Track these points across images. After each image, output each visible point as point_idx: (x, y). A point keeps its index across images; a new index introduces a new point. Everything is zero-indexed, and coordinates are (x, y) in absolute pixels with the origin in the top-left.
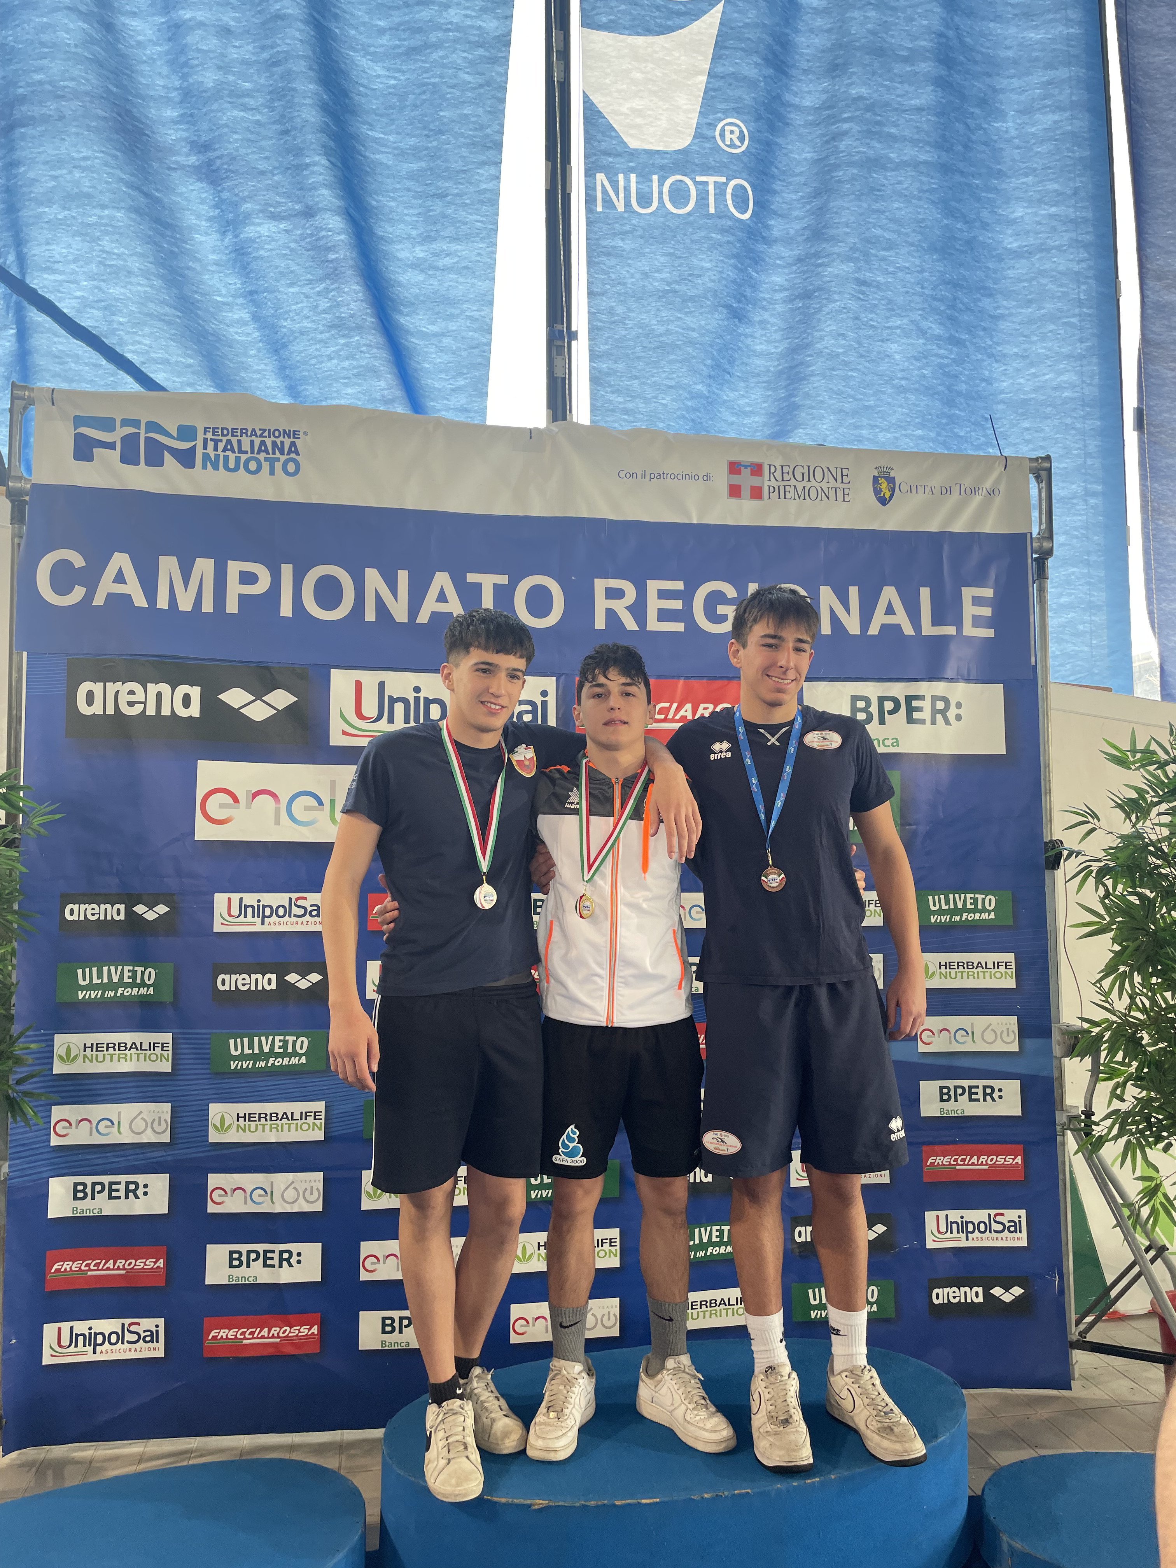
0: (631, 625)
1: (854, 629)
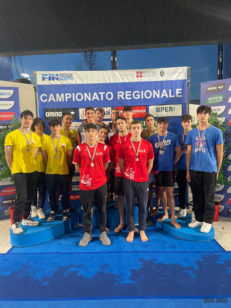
0: (123, 98)
1: (158, 96)
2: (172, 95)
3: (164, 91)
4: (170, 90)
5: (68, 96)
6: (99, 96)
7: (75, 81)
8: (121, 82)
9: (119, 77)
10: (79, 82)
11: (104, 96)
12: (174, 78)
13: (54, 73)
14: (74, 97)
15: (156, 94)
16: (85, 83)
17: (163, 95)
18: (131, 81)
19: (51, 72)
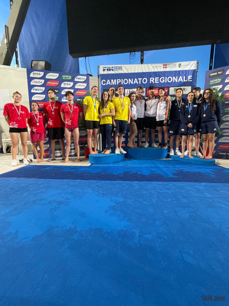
0: (153, 82)
1: (176, 81)
2: (185, 80)
3: (181, 77)
4: (184, 77)
5: (119, 81)
6: (138, 81)
7: (124, 71)
8: (153, 71)
9: (152, 68)
10: (126, 72)
11: (141, 80)
12: (187, 69)
13: (111, 66)
14: (123, 82)
15: (175, 79)
16: (130, 72)
17: (179, 80)
18: (159, 71)
19: (109, 66)
